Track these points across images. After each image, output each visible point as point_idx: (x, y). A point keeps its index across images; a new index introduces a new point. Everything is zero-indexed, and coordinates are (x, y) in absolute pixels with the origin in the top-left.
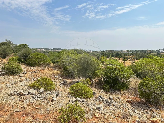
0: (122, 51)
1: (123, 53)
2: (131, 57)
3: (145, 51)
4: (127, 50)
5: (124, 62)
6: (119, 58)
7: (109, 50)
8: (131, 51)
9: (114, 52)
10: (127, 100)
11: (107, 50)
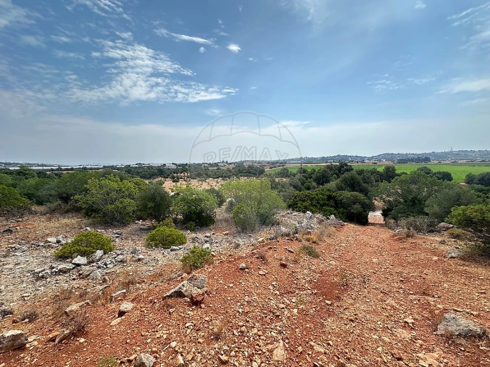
0: (165, 165)
1: (169, 169)
2: (182, 174)
3: (199, 165)
4: (173, 164)
5: (174, 184)
6: (164, 177)
7: (140, 164)
8: (179, 165)
9: (150, 167)
10: (224, 233)
11: (137, 164)
